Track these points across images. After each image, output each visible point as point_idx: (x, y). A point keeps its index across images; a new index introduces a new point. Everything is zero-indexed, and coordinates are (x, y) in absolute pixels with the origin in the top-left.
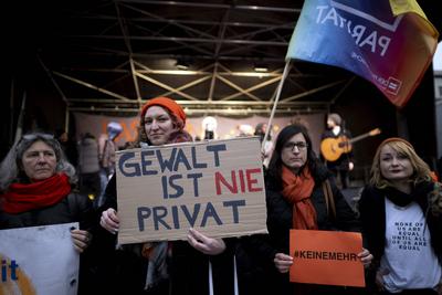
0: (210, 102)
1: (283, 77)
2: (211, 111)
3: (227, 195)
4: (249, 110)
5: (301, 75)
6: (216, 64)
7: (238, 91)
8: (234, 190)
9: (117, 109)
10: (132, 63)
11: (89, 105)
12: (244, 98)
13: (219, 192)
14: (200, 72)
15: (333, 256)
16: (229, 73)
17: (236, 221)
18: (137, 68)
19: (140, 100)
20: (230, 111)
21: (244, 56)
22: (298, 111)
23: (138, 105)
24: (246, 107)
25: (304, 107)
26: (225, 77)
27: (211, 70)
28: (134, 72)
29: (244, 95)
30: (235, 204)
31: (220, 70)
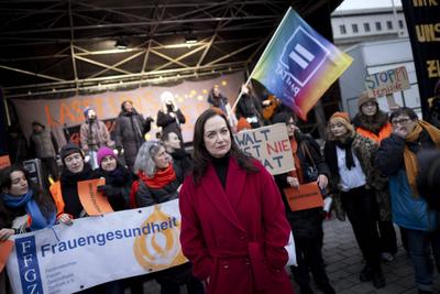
0: (143, 73)
1: (208, 45)
2: (144, 81)
3: (274, 154)
4: (179, 76)
5: (223, 41)
6: (151, 41)
7: (168, 61)
8: (277, 151)
9: (54, 91)
10: (72, 47)
11: (26, 91)
12: (175, 66)
13: (269, 153)
14: (136, 49)
15: (308, 195)
16: (162, 47)
17: (280, 165)
18: (76, 51)
19: (77, 80)
20: (161, 79)
21: (175, 31)
22: (221, 72)
23: (75, 86)
24: (175, 74)
25: (226, 68)
26: (158, 51)
27: (146, 46)
28: (74, 56)
29: (174, 64)
30: (278, 158)
31: (154, 45)
